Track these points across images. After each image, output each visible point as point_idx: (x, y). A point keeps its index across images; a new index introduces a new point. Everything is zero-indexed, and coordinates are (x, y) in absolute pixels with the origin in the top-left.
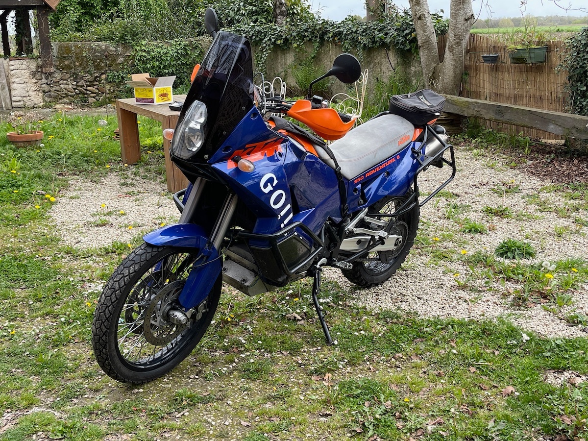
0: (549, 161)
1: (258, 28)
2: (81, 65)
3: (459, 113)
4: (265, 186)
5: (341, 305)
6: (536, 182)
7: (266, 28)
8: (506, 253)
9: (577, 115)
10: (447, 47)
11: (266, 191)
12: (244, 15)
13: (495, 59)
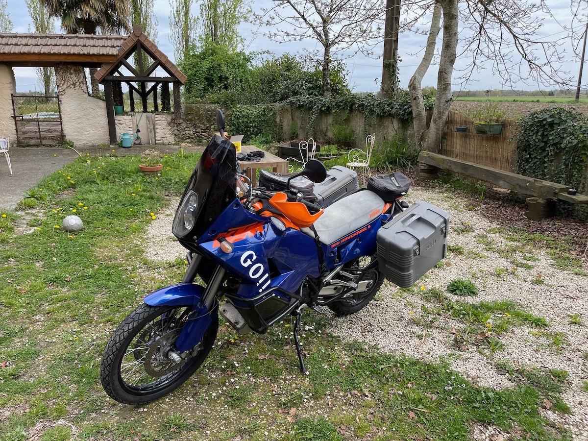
0: (497, 206)
1: (311, 99)
2: (199, 118)
3: (437, 166)
4: (245, 261)
5: (320, 334)
6: (486, 223)
7: (316, 99)
8: (455, 290)
9: (521, 175)
10: (432, 119)
11: (246, 265)
12: (304, 89)
13: (465, 130)
